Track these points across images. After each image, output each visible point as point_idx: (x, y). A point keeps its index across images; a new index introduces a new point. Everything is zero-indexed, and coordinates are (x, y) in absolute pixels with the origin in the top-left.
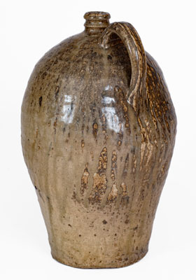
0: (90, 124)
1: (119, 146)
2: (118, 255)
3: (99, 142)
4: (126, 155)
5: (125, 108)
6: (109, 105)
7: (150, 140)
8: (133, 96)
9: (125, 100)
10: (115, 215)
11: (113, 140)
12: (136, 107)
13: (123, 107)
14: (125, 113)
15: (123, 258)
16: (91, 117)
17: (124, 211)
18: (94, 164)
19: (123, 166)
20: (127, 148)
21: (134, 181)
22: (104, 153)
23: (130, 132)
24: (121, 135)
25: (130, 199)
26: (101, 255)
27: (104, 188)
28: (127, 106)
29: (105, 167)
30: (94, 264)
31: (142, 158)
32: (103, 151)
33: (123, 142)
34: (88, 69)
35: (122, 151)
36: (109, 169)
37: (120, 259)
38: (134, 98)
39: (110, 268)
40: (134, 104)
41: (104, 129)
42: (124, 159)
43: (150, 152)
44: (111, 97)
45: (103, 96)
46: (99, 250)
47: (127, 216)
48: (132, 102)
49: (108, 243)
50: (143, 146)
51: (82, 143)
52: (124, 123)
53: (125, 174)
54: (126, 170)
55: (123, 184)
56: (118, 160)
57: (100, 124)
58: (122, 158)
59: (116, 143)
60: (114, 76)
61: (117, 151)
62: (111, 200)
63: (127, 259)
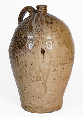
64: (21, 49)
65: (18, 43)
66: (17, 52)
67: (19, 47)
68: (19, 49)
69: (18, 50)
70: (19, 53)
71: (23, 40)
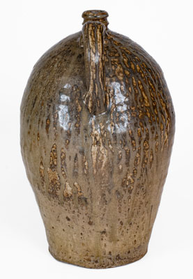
0: (45, 119)
1: (67, 144)
2: (87, 255)
3: (50, 137)
4: (75, 155)
5: (80, 108)
6: (63, 103)
7: (104, 144)
8: (89, 96)
9: (81, 100)
10: (76, 213)
11: (62, 138)
12: (92, 108)
13: (77, 107)
14: (77, 113)
15: (92, 259)
16: (46, 113)
17: (84, 212)
18: (47, 159)
19: (72, 164)
20: (75, 148)
21: (89, 183)
22: (54, 149)
23: (79, 132)
24: (69, 134)
25: (89, 200)
26: (70, 251)
27: (59, 184)
28: (81, 106)
29: (55, 163)
30: (65, 258)
31: (95, 161)
32: (53, 147)
33: (71, 142)
34: (56, 66)
35: (71, 150)
36: (59, 166)
37: (89, 260)
38: (90, 99)
39: (78, 266)
40: (90, 105)
41: (54, 126)
42: (73, 159)
43: (105, 156)
44: (67, 95)
45: (60, 93)
46: (69, 246)
47: (90, 218)
48: (87, 103)
49: (75, 241)
50: (94, 149)
51: (38, 136)
52: (74, 122)
53: (75, 174)
54: (76, 170)
55: (76, 184)
56: (67, 159)
57: (52, 120)
58: (70, 157)
59: (64, 141)
60: (75, 75)
61: (65, 149)
62: (67, 198)
63: (96, 262)
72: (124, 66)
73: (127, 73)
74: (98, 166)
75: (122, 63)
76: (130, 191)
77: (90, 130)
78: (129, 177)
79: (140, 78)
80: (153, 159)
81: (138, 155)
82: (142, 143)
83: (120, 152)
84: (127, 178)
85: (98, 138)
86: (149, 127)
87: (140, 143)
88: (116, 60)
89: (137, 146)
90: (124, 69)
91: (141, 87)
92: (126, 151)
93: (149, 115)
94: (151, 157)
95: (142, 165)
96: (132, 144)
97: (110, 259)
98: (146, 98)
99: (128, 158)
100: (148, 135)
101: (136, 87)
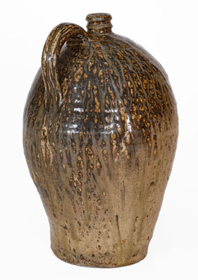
4: (31, 146)
5: (40, 103)
7: (49, 141)
9: (43, 95)
12: (47, 104)
13: (38, 102)
14: (37, 107)
20: (31, 139)
21: (44, 176)
25: (48, 193)
42: (30, 149)
43: (51, 152)
47: (53, 211)
50: (43, 143)
52: (33, 115)
54: (34, 161)
63: (65, 255)
64: (161, 116)
65: (148, 104)
66: (154, 126)
67: (155, 113)
68: (156, 118)
69: (154, 120)
70: (159, 125)
71: (156, 95)
72: (86, 69)
73: (86, 76)
74: (48, 161)
75: (85, 66)
76: (80, 194)
77: (41, 125)
78: (76, 179)
79: (97, 83)
80: (101, 166)
81: (80, 159)
82: (84, 147)
83: (61, 151)
84: (73, 179)
85: (46, 133)
86: (93, 133)
87: (81, 146)
88: (82, 62)
89: (78, 149)
90: (84, 72)
91: (95, 92)
92: (66, 151)
93: (96, 121)
94: (98, 164)
95: (87, 170)
96: (72, 146)
97: (75, 256)
98: (98, 104)
99: (69, 158)
100: (90, 141)
101: (89, 91)
